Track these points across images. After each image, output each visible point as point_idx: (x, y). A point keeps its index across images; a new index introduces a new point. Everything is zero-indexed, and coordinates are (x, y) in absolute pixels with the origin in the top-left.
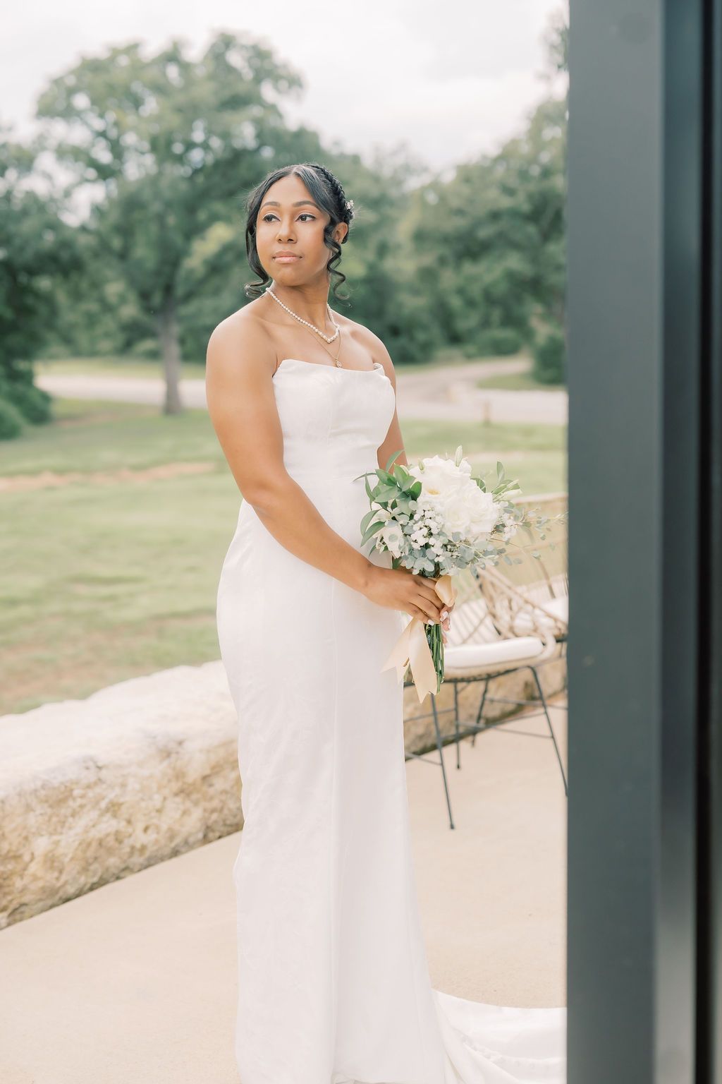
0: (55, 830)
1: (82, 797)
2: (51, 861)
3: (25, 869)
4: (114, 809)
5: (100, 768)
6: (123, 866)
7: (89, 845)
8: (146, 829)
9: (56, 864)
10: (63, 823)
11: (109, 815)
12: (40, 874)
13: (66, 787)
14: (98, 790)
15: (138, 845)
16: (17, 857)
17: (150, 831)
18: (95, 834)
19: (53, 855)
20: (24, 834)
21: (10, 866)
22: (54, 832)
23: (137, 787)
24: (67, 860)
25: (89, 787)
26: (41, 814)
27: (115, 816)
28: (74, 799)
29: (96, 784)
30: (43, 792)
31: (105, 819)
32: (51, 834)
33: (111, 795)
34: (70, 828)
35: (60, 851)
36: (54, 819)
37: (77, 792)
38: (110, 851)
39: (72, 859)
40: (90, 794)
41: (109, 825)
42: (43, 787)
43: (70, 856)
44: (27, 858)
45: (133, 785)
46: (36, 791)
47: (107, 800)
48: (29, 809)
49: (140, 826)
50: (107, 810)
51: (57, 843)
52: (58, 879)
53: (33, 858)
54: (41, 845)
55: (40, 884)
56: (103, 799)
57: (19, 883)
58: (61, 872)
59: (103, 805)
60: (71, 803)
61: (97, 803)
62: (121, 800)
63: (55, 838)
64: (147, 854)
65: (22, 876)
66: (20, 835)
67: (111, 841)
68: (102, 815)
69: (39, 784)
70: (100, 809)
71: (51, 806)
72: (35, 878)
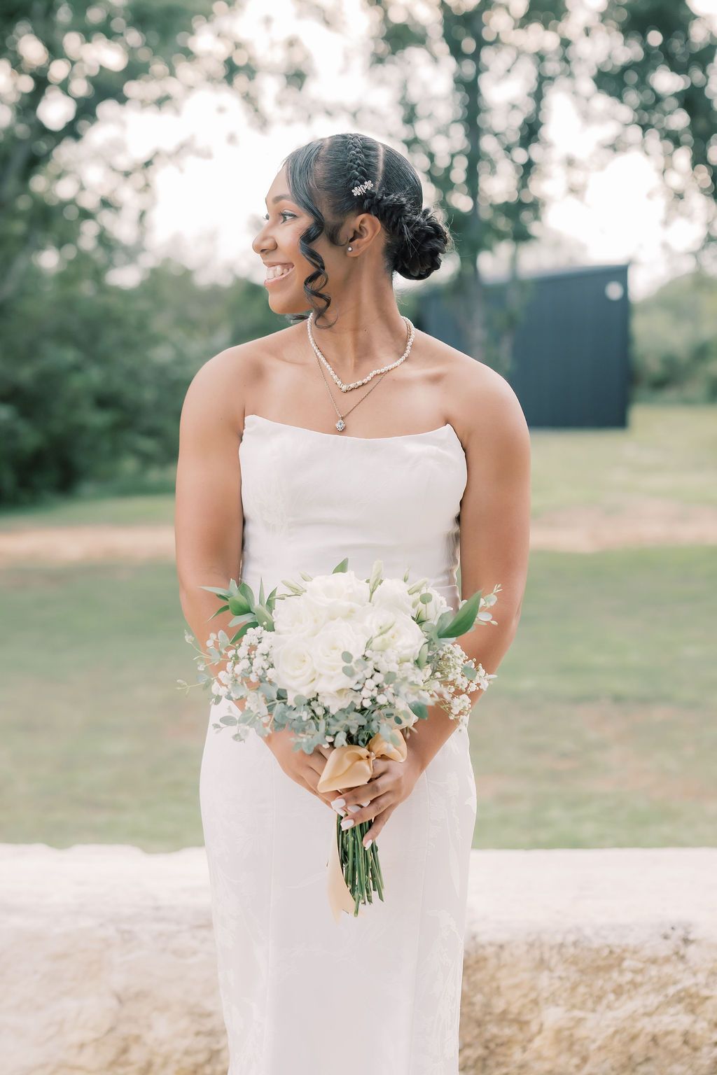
0: (584, 1003)
1: (635, 972)
2: (567, 1040)
3: (530, 1040)
4: (691, 1001)
5: (686, 941)
7: (634, 1038)
9: (576, 1048)
10: (599, 999)
11: (680, 1007)
12: (548, 1052)
13: (611, 952)
14: (668, 969)
16: (522, 1024)
18: (648, 1026)
19: (571, 1035)
20: (533, 995)
21: (507, 1031)
22: (582, 1006)
24: (593, 1047)
25: (654, 961)
26: (560, 978)
27: (692, 1010)
28: (621, 972)
29: (667, 960)
30: (572, 950)
31: (672, 1011)
32: (573, 1007)
33: (687, 982)
34: (609, 1007)
35: (581, 1032)
36: (582, 989)
37: (627, 964)
39: (600, 1048)
40: (653, 971)
41: (676, 1021)
42: (575, 944)
43: (598, 1043)
44: (534, 1027)
46: (561, 945)
47: (679, 987)
48: (542, 964)
50: (678, 999)
51: (580, 1021)
52: (578, 1067)
53: (540, 1031)
54: (553, 1016)
55: (547, 1066)
56: (675, 983)
57: (517, 1055)
58: (585, 1060)
59: (671, 990)
60: (615, 975)
61: (665, 986)
62: (705, 992)
63: (578, 1013)
65: (524, 1049)
66: (525, 996)
67: (676, 1042)
68: (668, 1003)
69: (571, 938)
70: (666, 996)
71: (582, 972)
72: (540, 1057)
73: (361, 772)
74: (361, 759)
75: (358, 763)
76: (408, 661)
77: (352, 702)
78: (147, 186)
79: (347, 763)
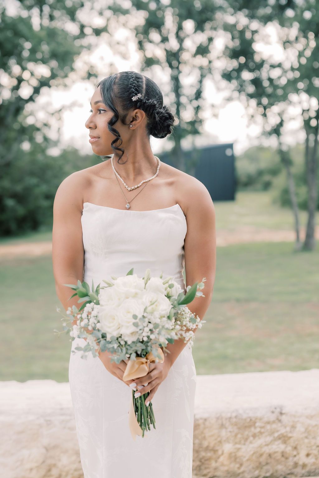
0: (240, 441)
1: (261, 427)
2: (233, 457)
3: (219, 458)
4: (284, 439)
5: (281, 414)
6: (289, 472)
7: (261, 455)
8: (308, 455)
9: (238, 460)
10: (246, 439)
11: (280, 441)
12: (226, 462)
13: (251, 420)
14: (274, 426)
15: (301, 463)
16: (215, 451)
17: (310, 457)
18: (267, 450)
19: (236, 455)
20: (219, 439)
21: (209, 454)
22: (240, 443)
23: (303, 430)
24: (245, 460)
25: (268, 423)
26: (230, 432)
27: (285, 442)
28: (255, 428)
29: (274, 422)
30: (235, 420)
31: (277, 443)
32: (236, 443)
33: (283, 431)
34: (251, 443)
35: (240, 454)
36: (239, 436)
37: (258, 424)
38: (278, 462)
39: (248, 460)
40: (268, 427)
41: (278, 447)
42: (236, 417)
43: (247, 458)
44: (220, 452)
45: (300, 428)
46: (230, 418)
47: (279, 433)
48: (222, 426)
49: (303, 453)
50: (279, 438)
51: (239, 449)
52: (239, 468)
53: (222, 454)
54: (228, 448)
55: (226, 468)
56: (278, 431)
57: (214, 464)
58: (241, 465)
59: (276, 435)
60: (253, 429)
61: (273, 433)
62: (290, 435)
63: (238, 446)
64: (307, 469)
65: (216, 461)
66: (216, 439)
67: (279, 456)
68: (275, 440)
69: (234, 415)
70: (274, 437)
71: (239, 428)
72: (223, 465)
73: (143, 370)
74: (143, 363)
75: (142, 366)
76: (164, 317)
77: (138, 338)
78: (60, 119)
79: (137, 366)
